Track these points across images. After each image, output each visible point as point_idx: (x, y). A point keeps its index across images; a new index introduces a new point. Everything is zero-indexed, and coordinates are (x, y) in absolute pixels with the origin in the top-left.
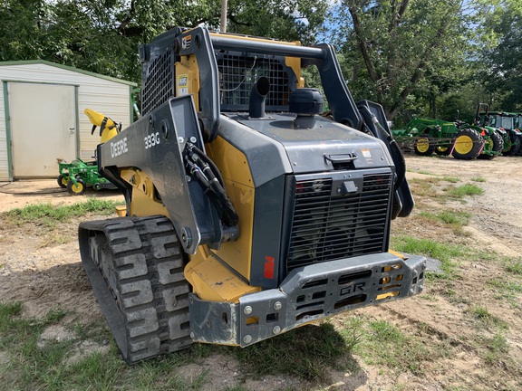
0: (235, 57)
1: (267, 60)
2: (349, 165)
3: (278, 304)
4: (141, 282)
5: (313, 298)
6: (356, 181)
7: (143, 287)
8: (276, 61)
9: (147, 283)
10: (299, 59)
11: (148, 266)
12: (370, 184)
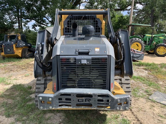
0: (76, 17)
1: (89, 17)
2: (87, 54)
3: (50, 99)
4: (42, 85)
5: (66, 100)
6: (87, 60)
7: (42, 87)
8: (92, 17)
9: (43, 86)
10: (102, 15)
11: (45, 81)
12: (94, 61)
